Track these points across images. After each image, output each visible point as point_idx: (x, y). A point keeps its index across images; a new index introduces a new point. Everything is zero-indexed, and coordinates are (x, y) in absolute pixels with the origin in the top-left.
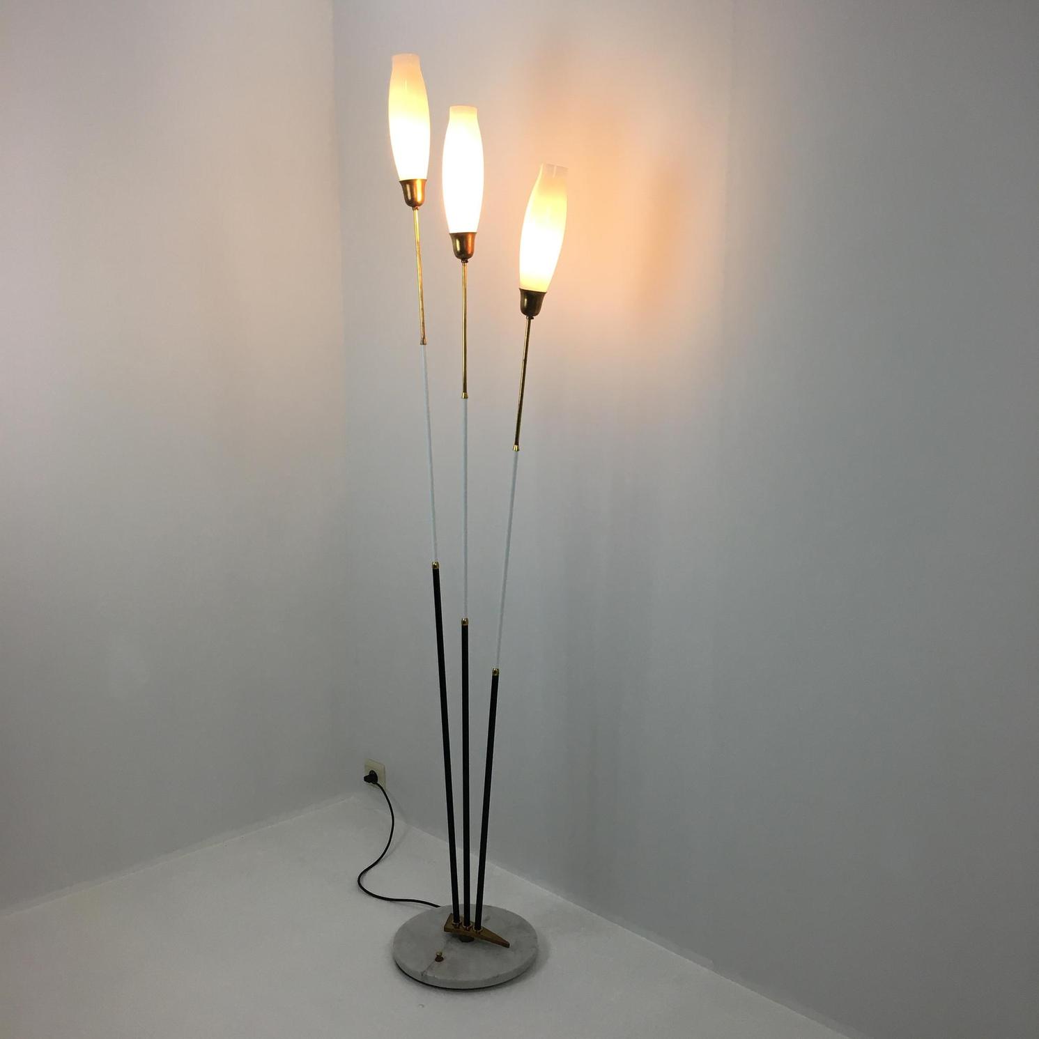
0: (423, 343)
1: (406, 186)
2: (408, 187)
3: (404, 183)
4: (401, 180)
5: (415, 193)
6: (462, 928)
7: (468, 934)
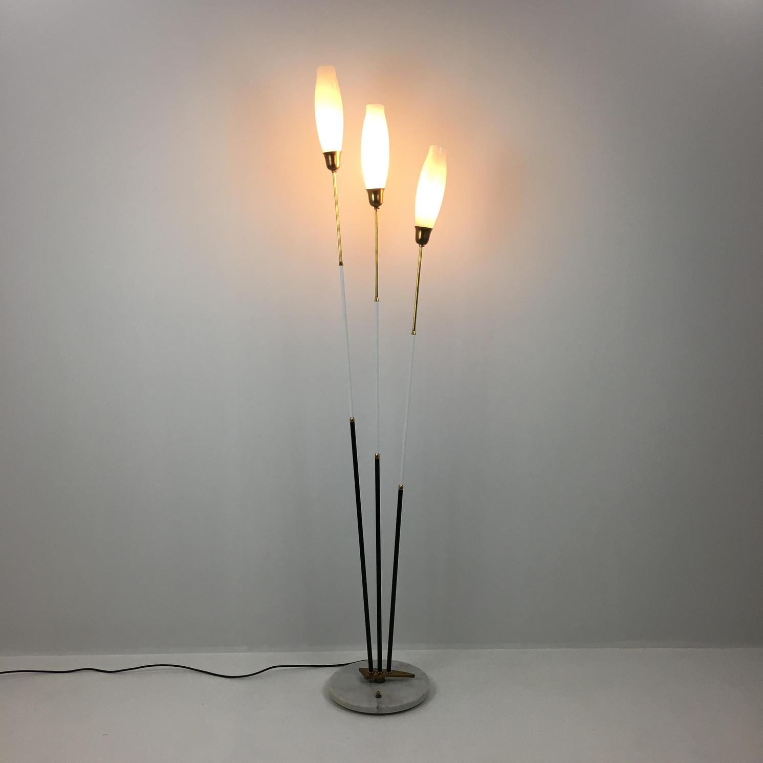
0: (341, 264)
1: (328, 157)
2: (330, 156)
3: (326, 155)
4: (324, 152)
5: (335, 161)
6: (375, 674)
7: (380, 677)
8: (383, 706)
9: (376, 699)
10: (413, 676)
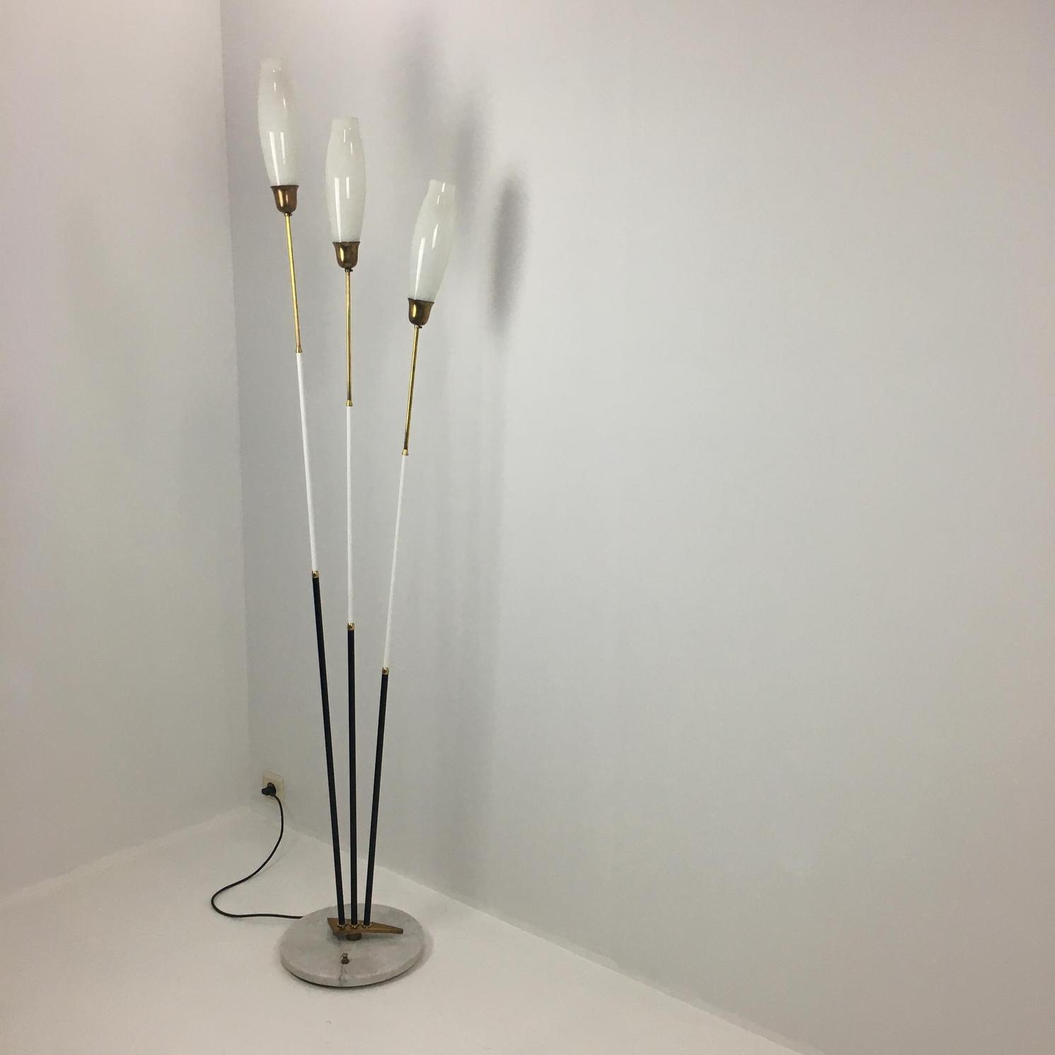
0: (299, 349)
1: (278, 194)
2: (280, 192)
6: (348, 928)
7: (354, 932)
8: (347, 977)
9: (341, 964)
10: (400, 931)
